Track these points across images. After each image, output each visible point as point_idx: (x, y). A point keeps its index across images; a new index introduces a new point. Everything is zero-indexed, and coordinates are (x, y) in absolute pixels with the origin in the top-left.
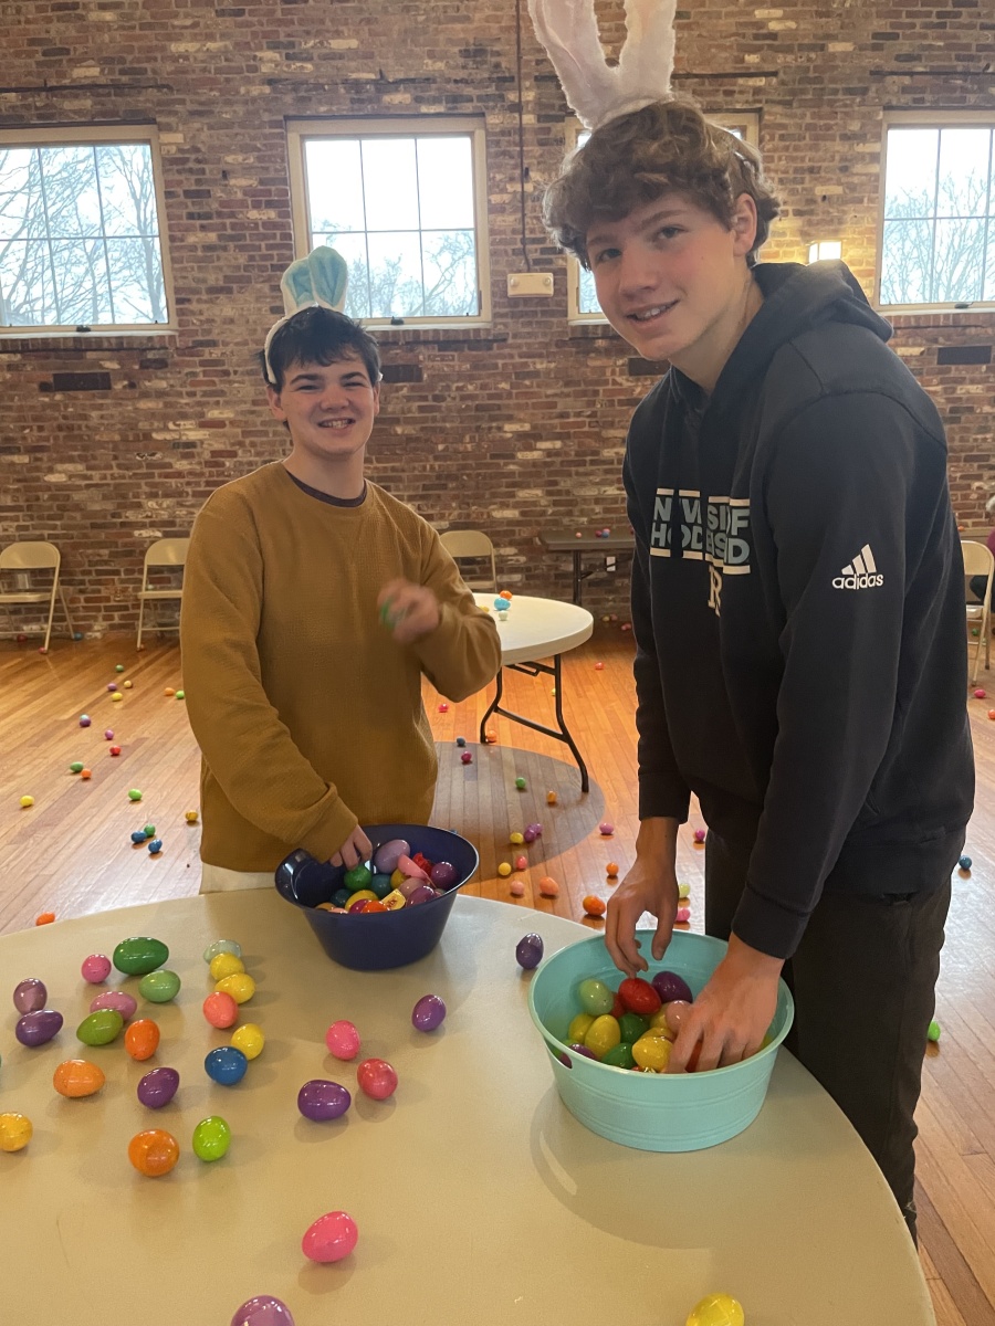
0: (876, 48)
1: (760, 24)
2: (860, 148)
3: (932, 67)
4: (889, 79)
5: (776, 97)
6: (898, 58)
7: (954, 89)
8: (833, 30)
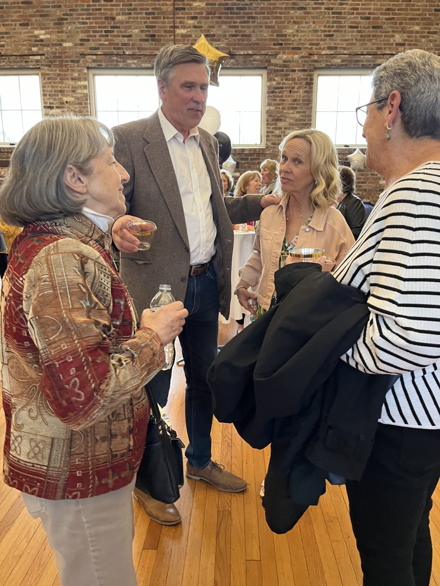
0: (82, 45)
1: (36, 36)
2: (79, 83)
3: (104, 52)
4: (87, 57)
5: (45, 63)
6: (90, 48)
7: (113, 61)
8: (64, 38)
